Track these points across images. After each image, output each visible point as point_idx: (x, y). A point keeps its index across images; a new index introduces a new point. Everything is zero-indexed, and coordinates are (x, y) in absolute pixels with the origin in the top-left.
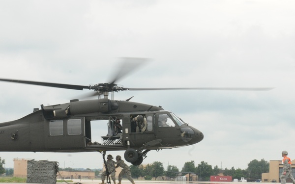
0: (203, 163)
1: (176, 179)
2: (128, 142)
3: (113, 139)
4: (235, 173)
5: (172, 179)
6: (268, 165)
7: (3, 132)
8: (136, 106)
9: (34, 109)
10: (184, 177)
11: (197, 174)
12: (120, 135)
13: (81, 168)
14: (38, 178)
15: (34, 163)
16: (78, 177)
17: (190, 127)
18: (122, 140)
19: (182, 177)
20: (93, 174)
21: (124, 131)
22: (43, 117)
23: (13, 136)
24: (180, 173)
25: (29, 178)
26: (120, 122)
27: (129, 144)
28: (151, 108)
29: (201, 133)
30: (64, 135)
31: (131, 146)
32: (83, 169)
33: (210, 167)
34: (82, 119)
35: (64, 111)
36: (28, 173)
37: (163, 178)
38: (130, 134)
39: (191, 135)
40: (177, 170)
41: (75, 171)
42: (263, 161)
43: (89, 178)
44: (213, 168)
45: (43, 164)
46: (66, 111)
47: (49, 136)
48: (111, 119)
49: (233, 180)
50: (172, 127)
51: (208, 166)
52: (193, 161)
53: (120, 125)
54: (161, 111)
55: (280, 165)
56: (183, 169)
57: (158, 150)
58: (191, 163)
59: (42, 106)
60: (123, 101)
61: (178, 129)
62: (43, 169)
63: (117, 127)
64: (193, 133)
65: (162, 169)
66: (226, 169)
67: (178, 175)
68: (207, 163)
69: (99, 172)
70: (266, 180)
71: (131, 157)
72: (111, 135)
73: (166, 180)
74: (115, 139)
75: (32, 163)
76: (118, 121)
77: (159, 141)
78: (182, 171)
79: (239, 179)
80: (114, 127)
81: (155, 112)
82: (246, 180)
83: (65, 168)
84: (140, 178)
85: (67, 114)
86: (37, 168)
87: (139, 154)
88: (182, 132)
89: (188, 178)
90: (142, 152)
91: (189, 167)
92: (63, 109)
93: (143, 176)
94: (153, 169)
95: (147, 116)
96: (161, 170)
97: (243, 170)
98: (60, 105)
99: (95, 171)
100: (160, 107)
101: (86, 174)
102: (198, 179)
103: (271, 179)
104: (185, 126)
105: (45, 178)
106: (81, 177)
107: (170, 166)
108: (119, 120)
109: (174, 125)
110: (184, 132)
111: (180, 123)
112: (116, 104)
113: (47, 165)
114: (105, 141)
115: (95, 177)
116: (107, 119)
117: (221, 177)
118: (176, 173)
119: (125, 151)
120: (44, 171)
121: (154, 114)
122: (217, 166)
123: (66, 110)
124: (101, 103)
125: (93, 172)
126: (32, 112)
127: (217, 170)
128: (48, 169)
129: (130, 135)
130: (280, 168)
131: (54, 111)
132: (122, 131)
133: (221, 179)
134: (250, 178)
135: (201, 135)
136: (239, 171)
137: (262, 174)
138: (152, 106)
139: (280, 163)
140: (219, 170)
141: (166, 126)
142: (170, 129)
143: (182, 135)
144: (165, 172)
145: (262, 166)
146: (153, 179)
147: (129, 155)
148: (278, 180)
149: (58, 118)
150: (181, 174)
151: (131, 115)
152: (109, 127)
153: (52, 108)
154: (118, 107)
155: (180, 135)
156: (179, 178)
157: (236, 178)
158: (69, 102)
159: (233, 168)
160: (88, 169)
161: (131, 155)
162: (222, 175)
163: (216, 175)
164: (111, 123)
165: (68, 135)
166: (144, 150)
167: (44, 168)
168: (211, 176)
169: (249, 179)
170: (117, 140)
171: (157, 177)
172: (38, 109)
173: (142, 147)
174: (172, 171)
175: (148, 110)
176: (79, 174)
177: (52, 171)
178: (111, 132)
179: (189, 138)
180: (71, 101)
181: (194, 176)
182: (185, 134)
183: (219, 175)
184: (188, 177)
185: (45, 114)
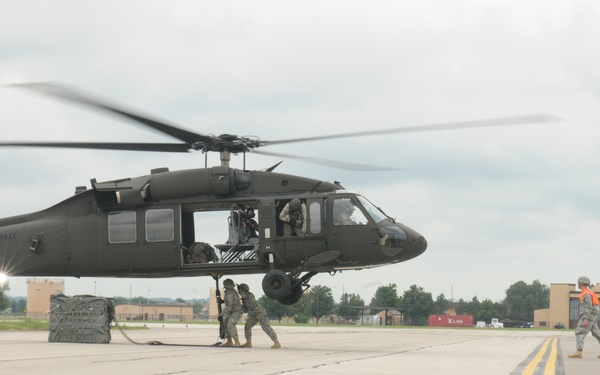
0: (414, 288)
1: (359, 322)
2: (271, 256)
3: (240, 249)
4: (479, 309)
5: (350, 321)
6: (547, 293)
7: (12, 236)
8: (286, 181)
9: (77, 188)
10: (376, 317)
11: (401, 312)
12: (255, 241)
13: (165, 297)
14: (72, 332)
15: (63, 301)
16: (157, 317)
17: (399, 225)
18: (258, 252)
19: (370, 317)
20: (189, 312)
21: (262, 233)
22: (95, 203)
23: (34, 245)
24: (367, 308)
25: (54, 331)
26: (254, 215)
27: (271, 260)
28: (317, 187)
29: (422, 238)
30: (137, 243)
31: (277, 265)
32: (168, 299)
33: (428, 296)
34: (175, 208)
35: (138, 193)
36: (52, 320)
37: (332, 319)
38: (273, 241)
39: (400, 241)
40: (361, 303)
41: (153, 303)
42: (536, 285)
43: (181, 319)
44: (435, 299)
45: (83, 303)
46: (143, 193)
47: (108, 244)
48: (235, 208)
49: (475, 323)
50: (361, 225)
51: (424, 294)
52: (394, 285)
53: (254, 222)
54: (338, 192)
55: (571, 292)
56: (373, 300)
57: (332, 273)
58: (391, 288)
59: (93, 181)
60: (260, 172)
61: (373, 229)
62: (83, 314)
63: (248, 225)
64: (405, 238)
65: (330, 300)
66: (461, 301)
67: (363, 314)
68: (421, 289)
69: (202, 307)
70: (543, 324)
71: (277, 288)
72: (235, 242)
73: (339, 323)
74: (243, 249)
75: (60, 301)
76: (250, 212)
77: (334, 254)
78: (371, 305)
79: (488, 321)
80: (242, 225)
81: (325, 194)
82: (501, 325)
83: (133, 297)
84: (285, 319)
85: (145, 200)
86: (70, 311)
87: (293, 282)
88: (381, 237)
89: (384, 320)
90: (300, 277)
91: (386, 297)
92: (136, 187)
93: (290, 316)
94: (312, 301)
95: (310, 203)
96: (327, 303)
97: (496, 303)
98: (129, 179)
99: (192, 303)
100: (336, 183)
101: (176, 311)
102: (405, 321)
103: (553, 321)
104: (387, 222)
105: (87, 332)
106: (166, 317)
107: (346, 296)
108: (253, 210)
109: (365, 221)
110: (386, 236)
111: (379, 217)
112: (244, 178)
113: (90, 305)
114: (223, 253)
115: (194, 317)
116: (227, 209)
117: (451, 317)
118: (358, 310)
119: (264, 275)
120: (85, 317)
121: (325, 198)
122: (442, 296)
123: (142, 189)
124: (214, 175)
125: (189, 306)
126: (74, 194)
127: (443, 304)
128: (93, 313)
129: (275, 241)
130: (571, 299)
131: (118, 193)
132: (257, 233)
133: (450, 321)
134: (511, 319)
135: (422, 243)
136: (487, 305)
137: (536, 312)
138: (320, 182)
139: (571, 288)
140: (446, 302)
141: (348, 223)
142: (357, 228)
143: (383, 242)
144: (335, 306)
145: (534, 294)
146: (311, 321)
147: (272, 283)
148: (567, 325)
149: (125, 207)
150: (369, 311)
151: (276, 201)
152: (231, 225)
153: (113, 186)
154: (249, 184)
155: (378, 243)
156: (365, 320)
157: (481, 319)
158: (149, 173)
159: (475, 298)
160: (180, 300)
161: (276, 284)
162: (452, 313)
163: (441, 313)
164: (235, 217)
165: (145, 243)
166: (303, 274)
167: (84, 310)
168: (431, 316)
169: (509, 321)
170: (247, 252)
171: (320, 316)
172: (85, 188)
173: (299, 268)
174: (349, 305)
175: (312, 191)
176: (161, 310)
177: (103, 318)
178: (236, 235)
179: (396, 249)
180: (153, 171)
181: (396, 314)
182: (388, 240)
183: (447, 312)
184: (384, 317)
185: (99, 199)
